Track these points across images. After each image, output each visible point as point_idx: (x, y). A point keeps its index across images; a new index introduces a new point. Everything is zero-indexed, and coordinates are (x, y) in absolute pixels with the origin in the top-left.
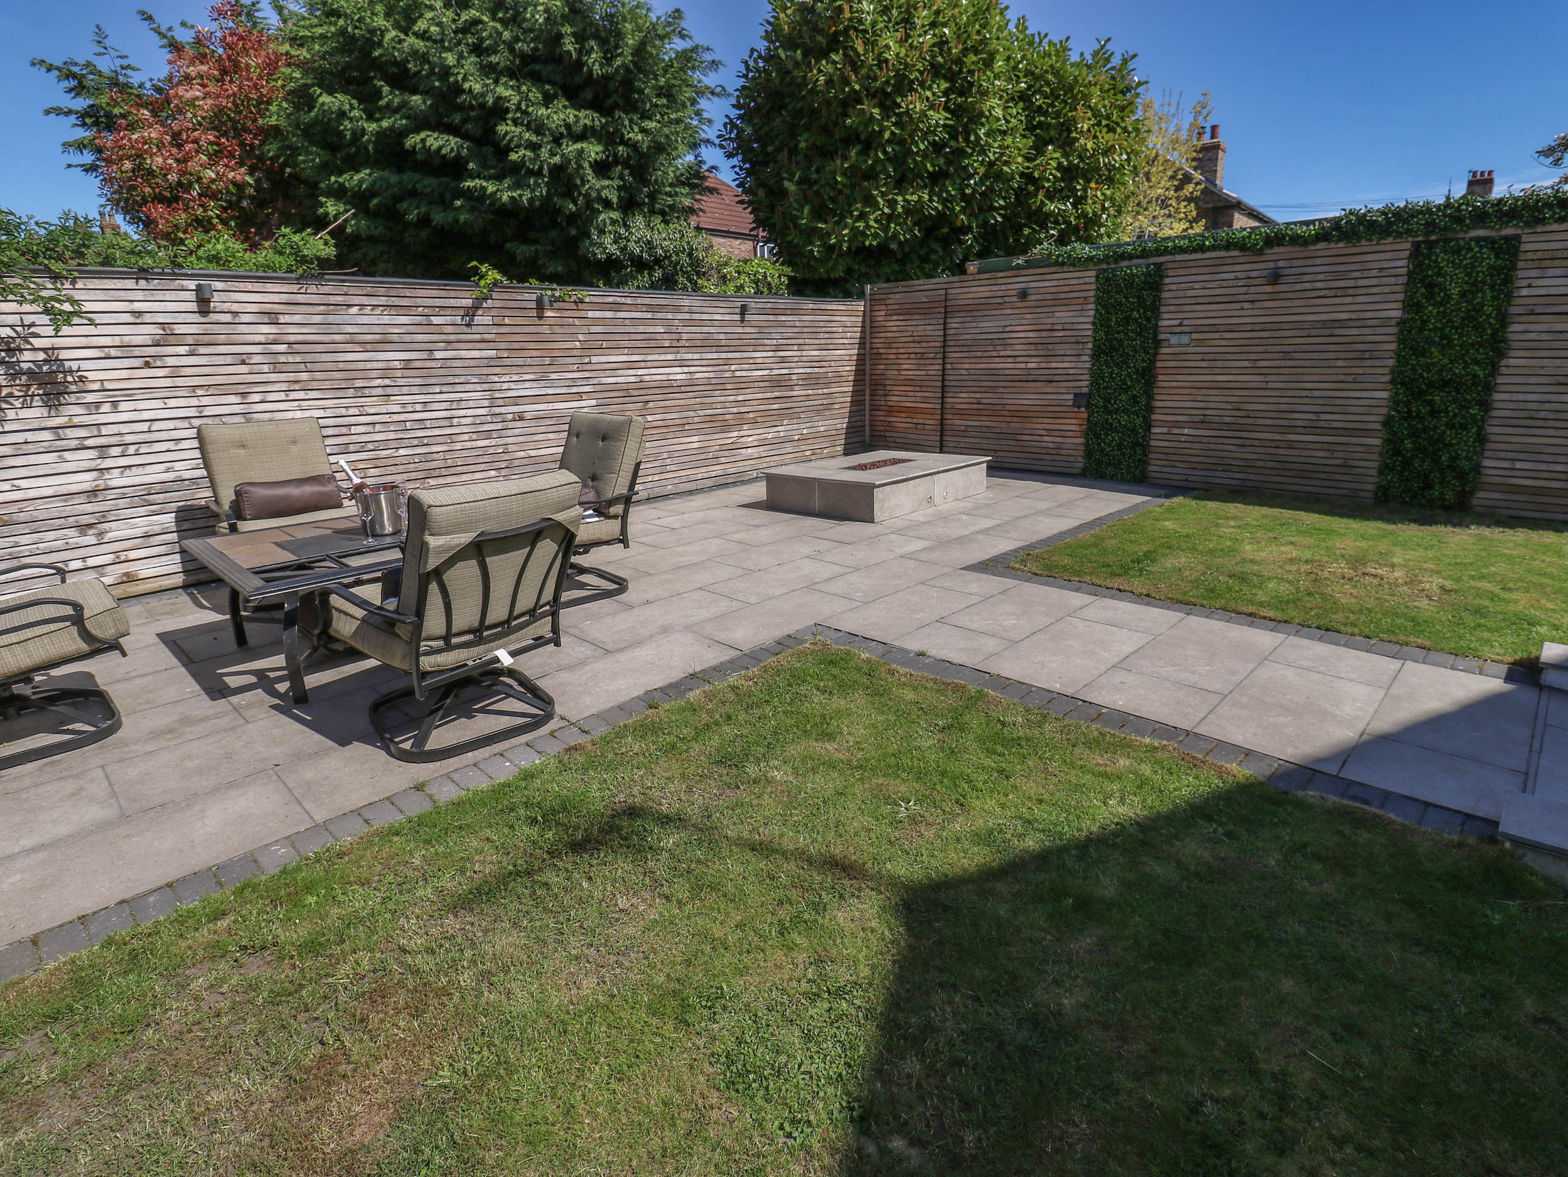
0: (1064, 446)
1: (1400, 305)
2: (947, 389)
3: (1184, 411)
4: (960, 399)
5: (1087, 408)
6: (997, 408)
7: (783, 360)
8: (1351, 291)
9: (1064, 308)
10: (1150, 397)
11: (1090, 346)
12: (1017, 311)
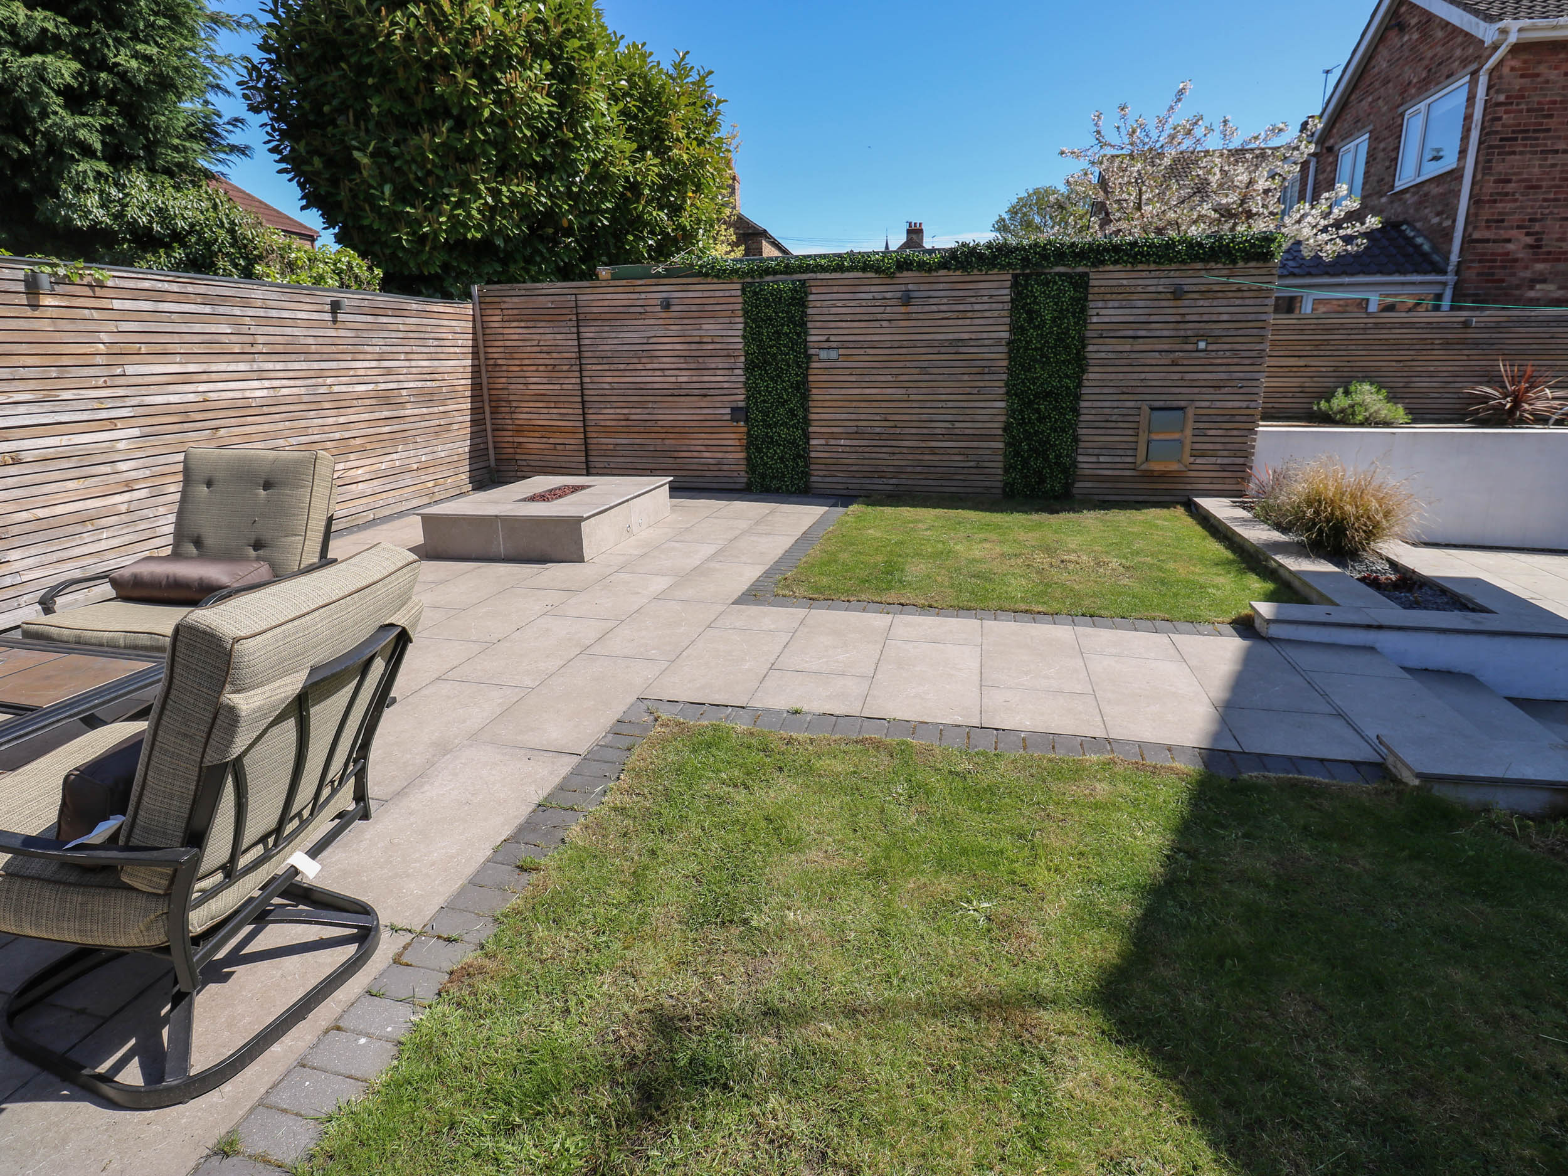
0: (725, 461)
1: (1007, 328)
2: (587, 405)
3: (839, 423)
4: (606, 416)
5: (746, 421)
6: (649, 424)
7: (389, 371)
8: (969, 315)
9: (711, 321)
10: (806, 410)
11: (742, 359)
12: (661, 322)
